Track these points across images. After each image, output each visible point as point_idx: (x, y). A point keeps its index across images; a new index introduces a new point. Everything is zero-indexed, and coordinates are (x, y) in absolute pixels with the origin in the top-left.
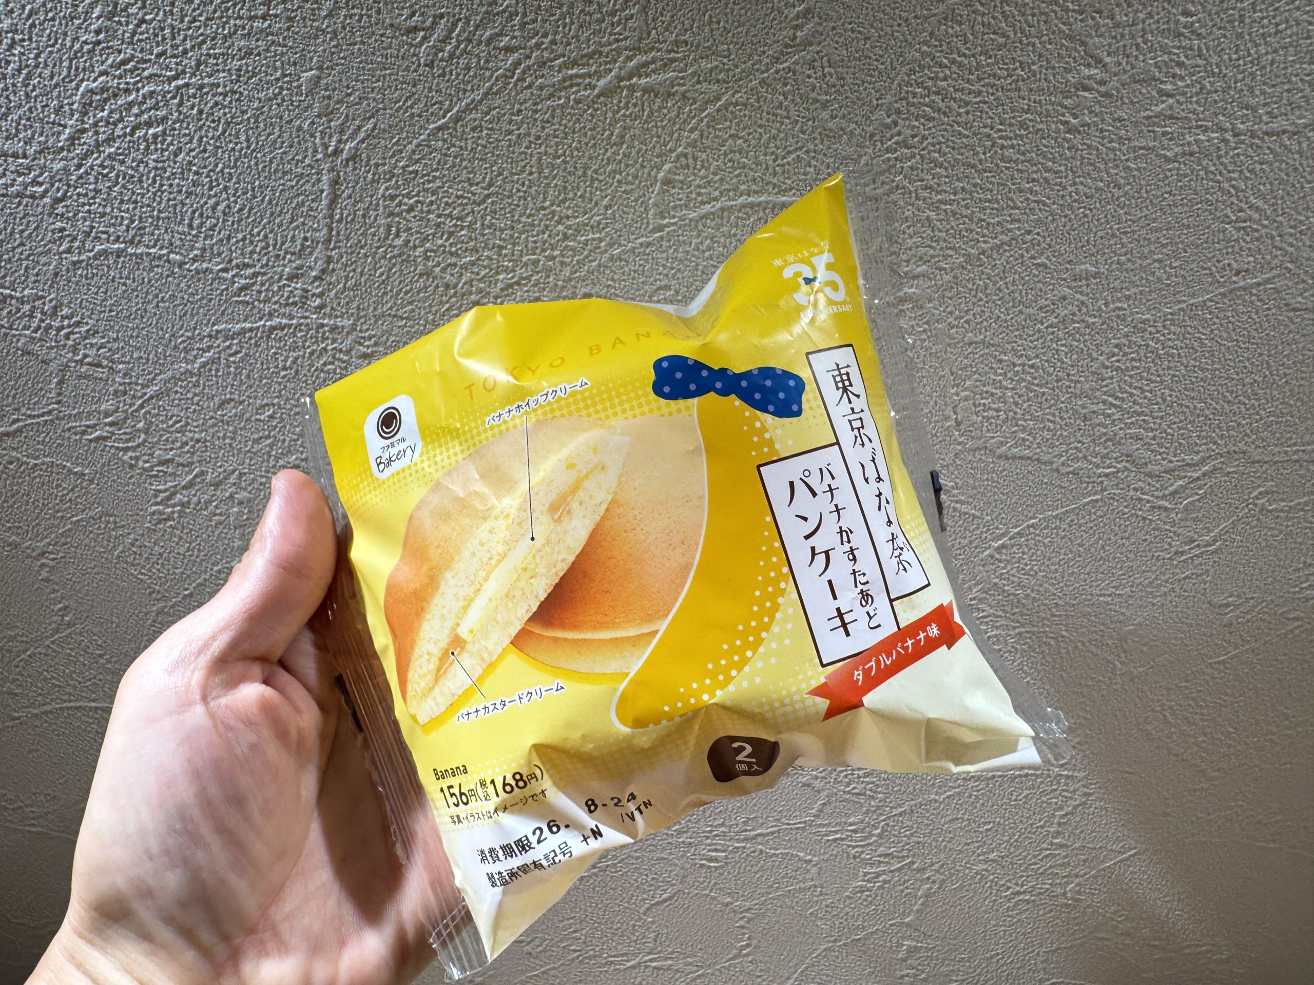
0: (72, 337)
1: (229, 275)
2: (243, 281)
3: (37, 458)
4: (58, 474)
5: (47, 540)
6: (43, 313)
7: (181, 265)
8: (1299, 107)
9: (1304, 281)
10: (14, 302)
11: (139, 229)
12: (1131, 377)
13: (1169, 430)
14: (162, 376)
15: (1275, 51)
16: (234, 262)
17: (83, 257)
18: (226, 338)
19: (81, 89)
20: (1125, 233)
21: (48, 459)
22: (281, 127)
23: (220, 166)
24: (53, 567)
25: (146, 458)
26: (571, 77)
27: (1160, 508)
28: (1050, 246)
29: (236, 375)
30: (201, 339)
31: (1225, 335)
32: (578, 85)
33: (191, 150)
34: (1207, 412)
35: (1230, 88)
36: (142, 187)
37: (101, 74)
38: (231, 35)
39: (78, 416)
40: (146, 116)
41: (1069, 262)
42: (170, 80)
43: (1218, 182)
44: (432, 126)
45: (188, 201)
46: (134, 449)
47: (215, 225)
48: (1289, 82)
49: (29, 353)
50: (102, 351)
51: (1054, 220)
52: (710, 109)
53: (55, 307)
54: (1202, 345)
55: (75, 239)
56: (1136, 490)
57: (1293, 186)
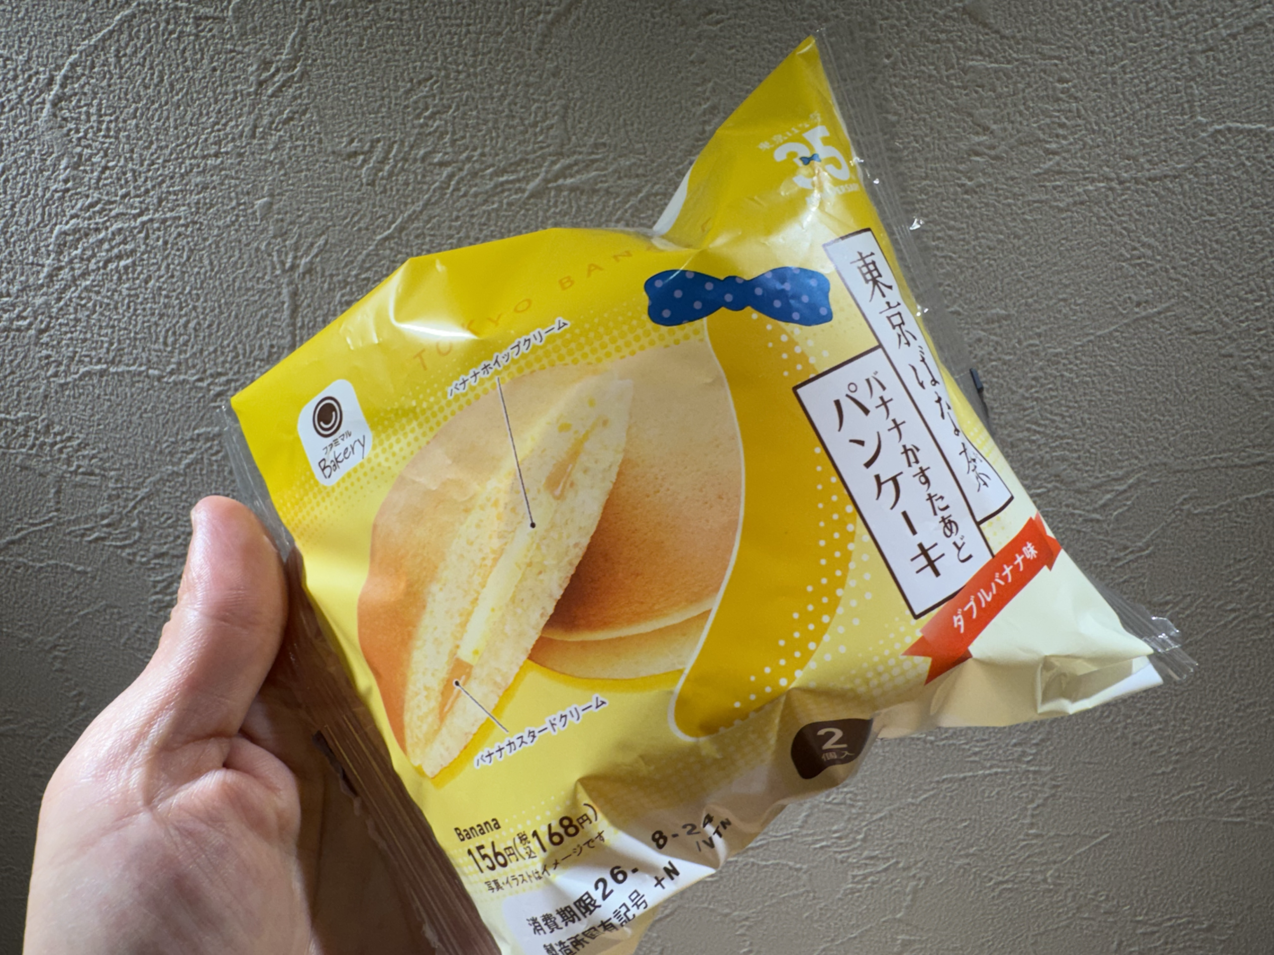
0: (65, 451)
1: (204, 384)
2: (218, 389)
3: (42, 561)
4: (62, 574)
5: (58, 634)
6: (36, 431)
7: (159, 378)
8: (1177, 153)
9: (1201, 307)
10: (9, 424)
11: (119, 350)
12: (1050, 405)
13: (1092, 450)
14: (152, 479)
15: (1148, 106)
16: (208, 372)
17: (69, 379)
18: (207, 440)
19: (55, 232)
20: (1028, 278)
21: (52, 562)
22: (241, 250)
23: (188, 289)
24: (65, 659)
25: (142, 553)
26: (502, 184)
27: (1092, 520)
28: (960, 295)
29: (219, 472)
30: (184, 443)
31: (1133, 360)
32: (509, 190)
33: (160, 277)
34: (1125, 431)
35: (1110, 142)
36: (118, 313)
37: (72, 217)
38: (187, 173)
39: (76, 521)
40: (116, 251)
41: (981, 308)
42: (136, 217)
43: (1110, 225)
44: (379, 237)
45: (161, 322)
46: (130, 546)
47: (188, 341)
48: (1165, 132)
49: (26, 468)
50: (93, 461)
51: (962, 272)
52: (633, 201)
53: (48, 426)
54: (1113, 371)
55: (60, 364)
56: (1067, 506)
57: (1181, 223)
